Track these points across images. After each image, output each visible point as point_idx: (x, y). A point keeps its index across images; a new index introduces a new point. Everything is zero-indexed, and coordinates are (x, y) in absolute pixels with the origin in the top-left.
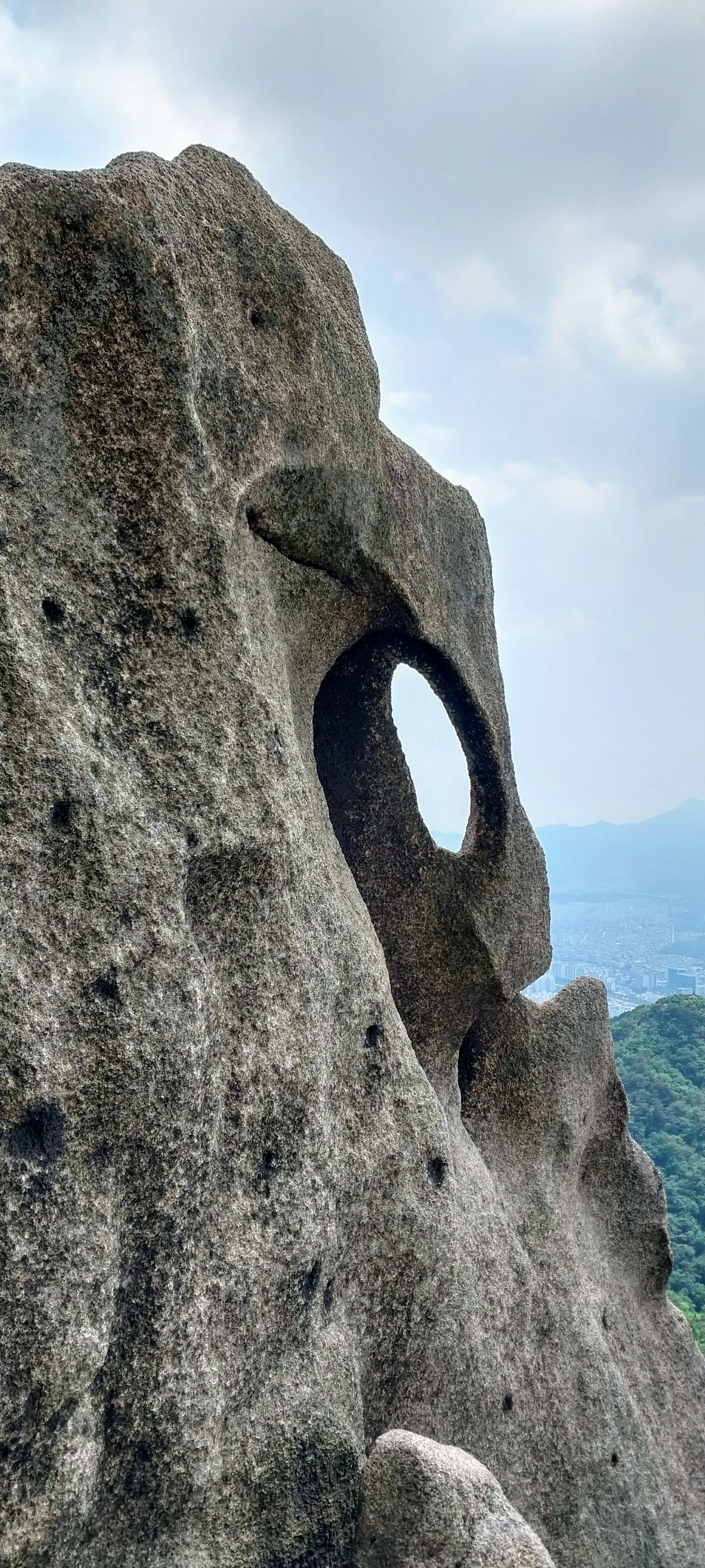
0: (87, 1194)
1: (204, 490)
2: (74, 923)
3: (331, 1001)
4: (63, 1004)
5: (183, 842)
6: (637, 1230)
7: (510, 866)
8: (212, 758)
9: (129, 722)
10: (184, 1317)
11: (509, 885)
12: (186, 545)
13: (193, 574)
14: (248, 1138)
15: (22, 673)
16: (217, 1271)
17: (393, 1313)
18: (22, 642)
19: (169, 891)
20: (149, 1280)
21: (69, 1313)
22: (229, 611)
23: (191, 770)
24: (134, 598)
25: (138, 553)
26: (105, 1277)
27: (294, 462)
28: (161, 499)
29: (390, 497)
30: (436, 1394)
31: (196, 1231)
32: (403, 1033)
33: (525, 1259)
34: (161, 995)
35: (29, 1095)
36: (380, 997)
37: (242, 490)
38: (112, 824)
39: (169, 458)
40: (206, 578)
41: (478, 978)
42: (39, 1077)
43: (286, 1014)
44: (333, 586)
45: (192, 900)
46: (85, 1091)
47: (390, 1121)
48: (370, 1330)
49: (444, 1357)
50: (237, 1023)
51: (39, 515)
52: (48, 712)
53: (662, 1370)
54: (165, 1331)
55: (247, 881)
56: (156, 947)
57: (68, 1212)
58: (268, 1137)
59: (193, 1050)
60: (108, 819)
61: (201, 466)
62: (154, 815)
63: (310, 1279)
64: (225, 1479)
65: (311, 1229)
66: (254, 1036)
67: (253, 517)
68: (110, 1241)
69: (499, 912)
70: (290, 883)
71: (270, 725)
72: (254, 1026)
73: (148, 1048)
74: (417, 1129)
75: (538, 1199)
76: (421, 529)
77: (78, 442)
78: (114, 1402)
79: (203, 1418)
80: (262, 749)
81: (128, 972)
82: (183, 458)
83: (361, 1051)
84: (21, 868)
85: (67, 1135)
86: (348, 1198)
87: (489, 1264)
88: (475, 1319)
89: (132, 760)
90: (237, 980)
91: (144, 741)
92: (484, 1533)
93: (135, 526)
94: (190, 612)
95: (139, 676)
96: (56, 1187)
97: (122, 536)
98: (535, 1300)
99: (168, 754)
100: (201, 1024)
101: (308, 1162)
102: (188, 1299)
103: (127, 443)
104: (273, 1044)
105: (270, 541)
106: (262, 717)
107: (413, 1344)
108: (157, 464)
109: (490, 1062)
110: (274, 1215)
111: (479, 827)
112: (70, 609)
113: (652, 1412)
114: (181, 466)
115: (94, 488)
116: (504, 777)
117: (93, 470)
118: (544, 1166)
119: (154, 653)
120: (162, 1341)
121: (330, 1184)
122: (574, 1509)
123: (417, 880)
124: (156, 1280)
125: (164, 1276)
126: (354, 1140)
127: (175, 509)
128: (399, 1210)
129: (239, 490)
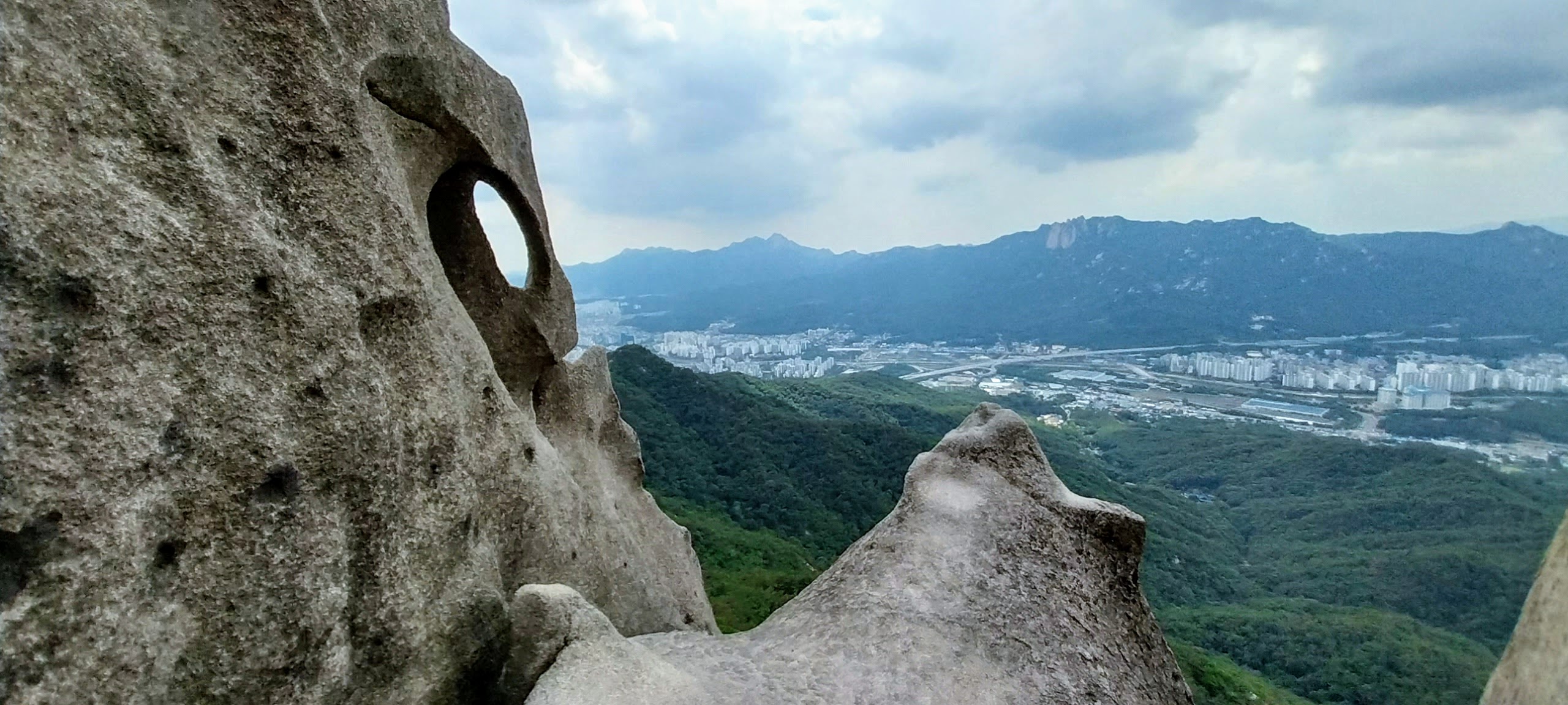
0: (321, 514)
1: (335, 66)
2: (282, 356)
3: (461, 378)
4: (283, 405)
5: (354, 297)
6: (627, 461)
7: (554, 293)
8: (366, 243)
9: (302, 221)
10: (394, 564)
11: (554, 303)
12: (326, 103)
13: (334, 122)
14: (420, 460)
15: (212, 190)
16: (410, 535)
17: (513, 529)
18: (207, 167)
19: (349, 327)
20: (368, 550)
21: (319, 583)
22: (364, 148)
23: (353, 251)
24: (290, 137)
25: (289, 106)
26: (340, 557)
27: (396, 51)
28: (302, 71)
29: (463, 79)
30: (538, 561)
31: (395, 517)
32: (504, 388)
33: (576, 487)
34: (354, 391)
35: (269, 464)
36: (489, 372)
37: (362, 68)
38: (302, 289)
39: (305, 42)
40: (344, 126)
41: (540, 353)
42: (274, 452)
43: (435, 389)
44: (431, 132)
45: (364, 331)
46: (309, 455)
47: (501, 434)
48: (501, 541)
49: (541, 544)
50: (405, 399)
51: (203, 76)
52: (238, 217)
53: (643, 520)
54: (382, 575)
55: (400, 317)
56: (345, 363)
57: (308, 527)
58: (432, 457)
59: (381, 419)
60: (297, 286)
61: (330, 50)
62: (329, 281)
63: (466, 525)
64: (429, 638)
65: (464, 499)
66: (417, 404)
67: (371, 86)
68: (339, 535)
69: (548, 318)
70: (428, 315)
71: (403, 221)
72: (417, 400)
73: (350, 423)
74: (517, 436)
75: (580, 457)
76: (484, 102)
77: (229, 24)
78: (355, 621)
79: (413, 613)
80: (399, 236)
81: (328, 379)
82: (316, 43)
83: (482, 401)
84: (235, 324)
85: (300, 483)
86: (482, 478)
87: (559, 493)
88: (555, 522)
89: (307, 246)
90: (402, 374)
91: (313, 234)
92: (576, 620)
93: (284, 88)
94: (335, 148)
95: (302, 191)
96: (298, 515)
97: (274, 94)
98: (583, 505)
99: (333, 242)
100: (384, 404)
101: (458, 465)
102: (395, 554)
103: (270, 28)
104: (429, 407)
105: (384, 102)
106: (397, 216)
107: (524, 542)
108: (296, 46)
109: (548, 395)
110: (441, 496)
111: (534, 274)
112: (241, 144)
113: (640, 540)
114: (316, 48)
115: (246, 59)
116: (547, 246)
117: (244, 46)
118: (581, 441)
119: (312, 175)
120: (382, 580)
121: (471, 473)
122: (609, 592)
123: (501, 306)
124: (372, 550)
125: (377, 546)
126: (482, 448)
127: (314, 78)
128: (511, 478)
129: (360, 67)
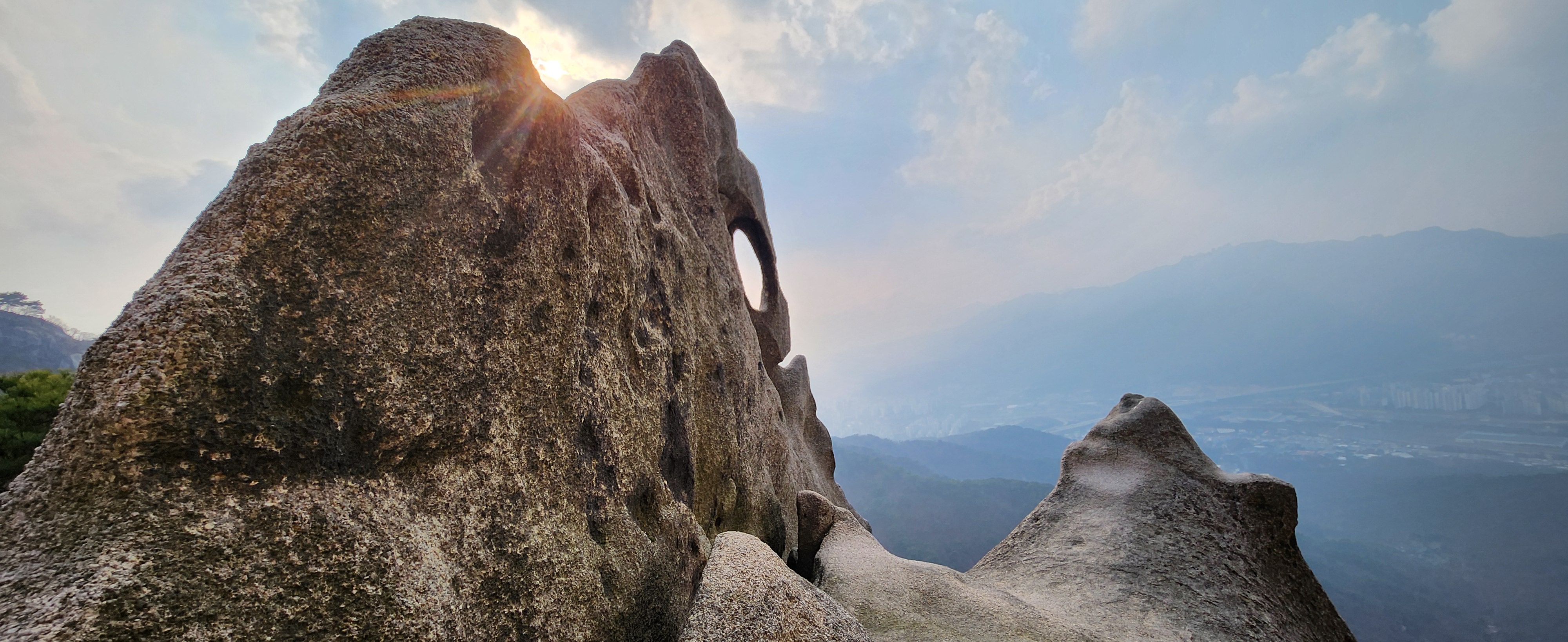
6: (823, 451)
7: (778, 308)
11: (777, 315)
17: (775, 466)
24: (696, 203)
25: (695, 187)
28: (699, 168)
32: (764, 366)
44: (727, 199)
47: (767, 396)
48: (770, 472)
74: (774, 400)
75: (796, 438)
82: (705, 154)
83: (759, 370)
93: (692, 178)
94: (711, 207)
95: (703, 230)
97: (690, 182)
99: (716, 256)
101: (757, 404)
108: (697, 156)
110: (753, 420)
115: (680, 166)
117: (679, 159)
118: (798, 428)
128: (774, 428)
129: (715, 164)
